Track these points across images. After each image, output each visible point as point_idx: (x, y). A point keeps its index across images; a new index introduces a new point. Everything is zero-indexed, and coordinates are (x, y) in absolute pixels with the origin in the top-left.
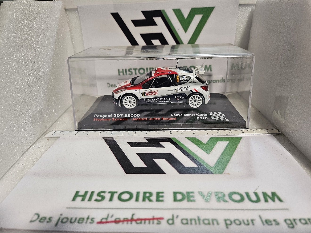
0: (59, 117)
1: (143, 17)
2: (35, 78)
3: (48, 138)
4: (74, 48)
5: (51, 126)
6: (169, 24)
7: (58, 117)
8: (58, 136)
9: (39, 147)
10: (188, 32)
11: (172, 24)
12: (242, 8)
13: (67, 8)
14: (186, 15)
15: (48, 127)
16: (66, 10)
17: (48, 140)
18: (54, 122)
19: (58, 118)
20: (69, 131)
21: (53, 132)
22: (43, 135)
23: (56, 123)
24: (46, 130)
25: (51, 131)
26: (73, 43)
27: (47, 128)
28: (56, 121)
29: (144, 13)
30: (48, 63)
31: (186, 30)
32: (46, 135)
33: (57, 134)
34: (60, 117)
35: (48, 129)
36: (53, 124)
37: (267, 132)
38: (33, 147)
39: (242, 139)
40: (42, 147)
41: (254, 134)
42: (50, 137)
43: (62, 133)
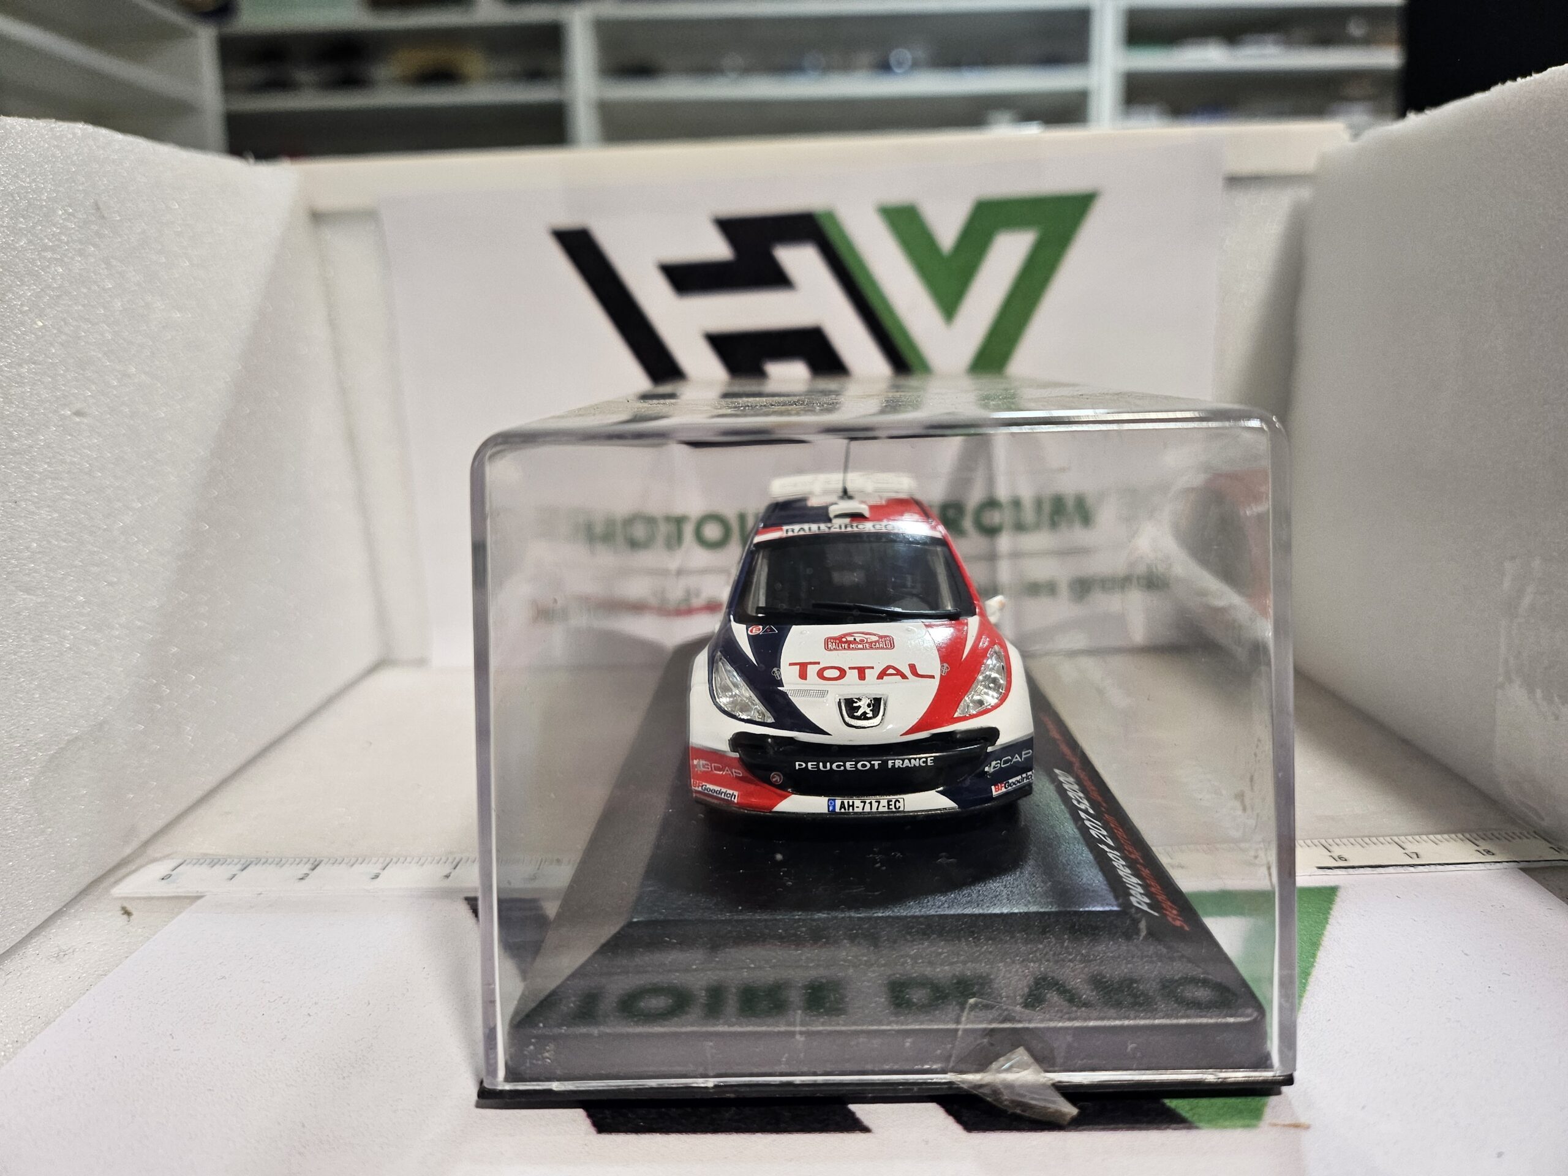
0: (220, 779)
3: (126, 905)
5: (164, 831)
6: (860, 280)
7: (211, 781)
8: (192, 890)
9: (60, 956)
10: (960, 318)
11: (873, 283)
14: (947, 237)
15: (144, 837)
16: (318, 217)
17: (129, 914)
18: (182, 808)
19: (217, 783)
20: (263, 862)
21: (163, 868)
22: (106, 884)
24: (128, 851)
25: (154, 860)
27: (135, 844)
28: (198, 803)
29: (729, 227)
30: (186, 466)
32: (120, 886)
33: (191, 880)
34: (226, 782)
35: (144, 845)
36: (180, 817)
37: (1485, 853)
38: (30, 950)
39: (1341, 895)
40: (84, 950)
41: (1407, 865)
42: (144, 898)
43: (222, 871)
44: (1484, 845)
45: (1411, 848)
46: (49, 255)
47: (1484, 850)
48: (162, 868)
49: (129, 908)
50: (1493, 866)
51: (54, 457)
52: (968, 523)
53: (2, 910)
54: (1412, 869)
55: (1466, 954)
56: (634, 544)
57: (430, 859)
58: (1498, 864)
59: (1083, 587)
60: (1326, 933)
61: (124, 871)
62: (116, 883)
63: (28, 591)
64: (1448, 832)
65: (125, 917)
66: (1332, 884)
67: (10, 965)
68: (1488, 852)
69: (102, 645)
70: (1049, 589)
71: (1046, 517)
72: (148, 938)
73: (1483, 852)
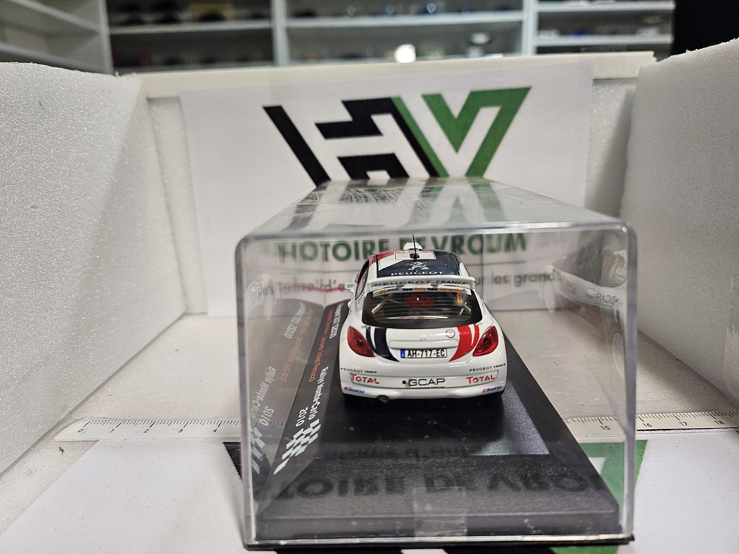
0: (106, 378)
1: (345, 116)
2: (41, 268)
3: (61, 446)
4: (166, 195)
5: (80, 405)
6: (414, 131)
7: (103, 379)
8: (93, 437)
9: (30, 473)
10: (462, 149)
11: (420, 132)
12: (602, 90)
13: (153, 94)
14: (456, 109)
15: (70, 409)
16: (150, 101)
17: (63, 451)
18: (90, 393)
19: (105, 380)
20: (127, 422)
22: (51, 434)
23: (97, 394)
24: (62, 417)
25: (76, 421)
26: (164, 184)
27: (66, 412)
28: (97, 390)
29: (349, 105)
30: (87, 228)
31: (457, 144)
32: (60, 435)
33: (92, 432)
34: (110, 379)
35: (71, 413)
36: (87, 398)
37: (719, 423)
38: (15, 469)
39: (648, 445)
40: (41, 470)
41: (681, 429)
42: (70, 442)
43: (108, 427)
44: (719, 419)
45: (683, 419)
46: (16, 130)
47: (719, 421)
48: (79, 425)
49: (63, 448)
50: (724, 430)
51: (21, 229)
52: (465, 248)
53: (1, 452)
54: (683, 431)
55: (711, 479)
56: (305, 257)
57: (207, 422)
58: (726, 429)
59: (521, 279)
60: (642, 466)
61: (61, 427)
62: (57, 433)
63: (10, 296)
64: (700, 411)
65: (61, 452)
66: (644, 439)
67: (5, 477)
68: (721, 422)
69: (48, 319)
70: (504, 280)
71: (503, 245)
72: (72, 464)
73: (718, 422)
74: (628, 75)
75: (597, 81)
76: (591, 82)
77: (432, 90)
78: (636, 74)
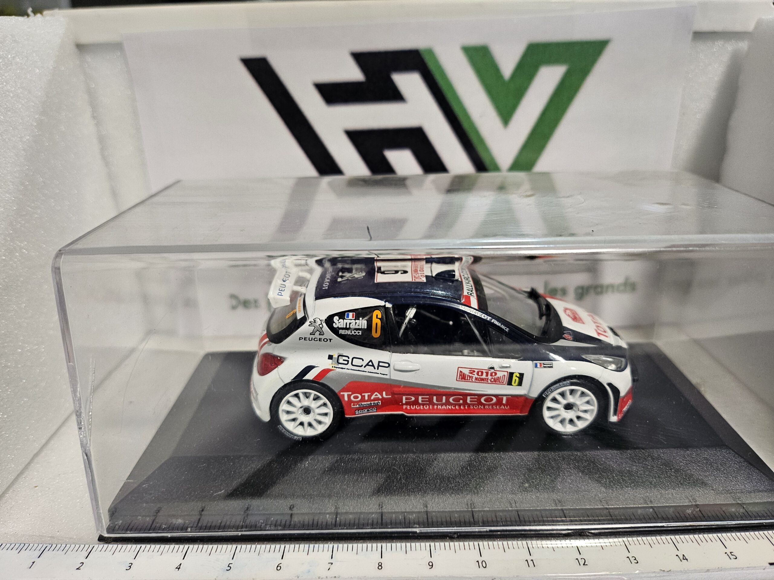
1: (355, 74)
6: (449, 96)
10: (512, 123)
11: (457, 98)
13: (85, 39)
14: (507, 68)
16: (81, 47)
29: (360, 58)
31: (506, 117)
59: (583, 291)
70: (562, 292)
74: (738, 28)
75: (699, 36)
76: (690, 36)
77: (475, 40)
78: (751, 27)
